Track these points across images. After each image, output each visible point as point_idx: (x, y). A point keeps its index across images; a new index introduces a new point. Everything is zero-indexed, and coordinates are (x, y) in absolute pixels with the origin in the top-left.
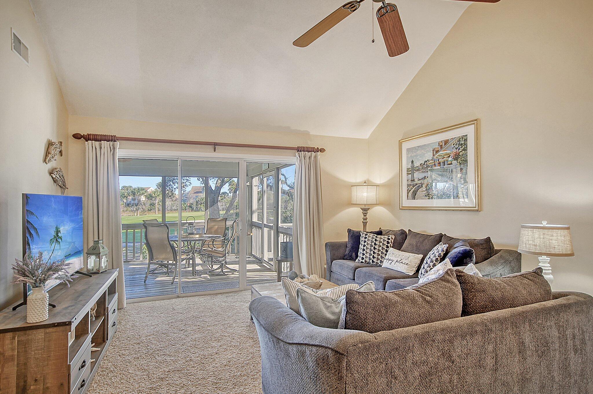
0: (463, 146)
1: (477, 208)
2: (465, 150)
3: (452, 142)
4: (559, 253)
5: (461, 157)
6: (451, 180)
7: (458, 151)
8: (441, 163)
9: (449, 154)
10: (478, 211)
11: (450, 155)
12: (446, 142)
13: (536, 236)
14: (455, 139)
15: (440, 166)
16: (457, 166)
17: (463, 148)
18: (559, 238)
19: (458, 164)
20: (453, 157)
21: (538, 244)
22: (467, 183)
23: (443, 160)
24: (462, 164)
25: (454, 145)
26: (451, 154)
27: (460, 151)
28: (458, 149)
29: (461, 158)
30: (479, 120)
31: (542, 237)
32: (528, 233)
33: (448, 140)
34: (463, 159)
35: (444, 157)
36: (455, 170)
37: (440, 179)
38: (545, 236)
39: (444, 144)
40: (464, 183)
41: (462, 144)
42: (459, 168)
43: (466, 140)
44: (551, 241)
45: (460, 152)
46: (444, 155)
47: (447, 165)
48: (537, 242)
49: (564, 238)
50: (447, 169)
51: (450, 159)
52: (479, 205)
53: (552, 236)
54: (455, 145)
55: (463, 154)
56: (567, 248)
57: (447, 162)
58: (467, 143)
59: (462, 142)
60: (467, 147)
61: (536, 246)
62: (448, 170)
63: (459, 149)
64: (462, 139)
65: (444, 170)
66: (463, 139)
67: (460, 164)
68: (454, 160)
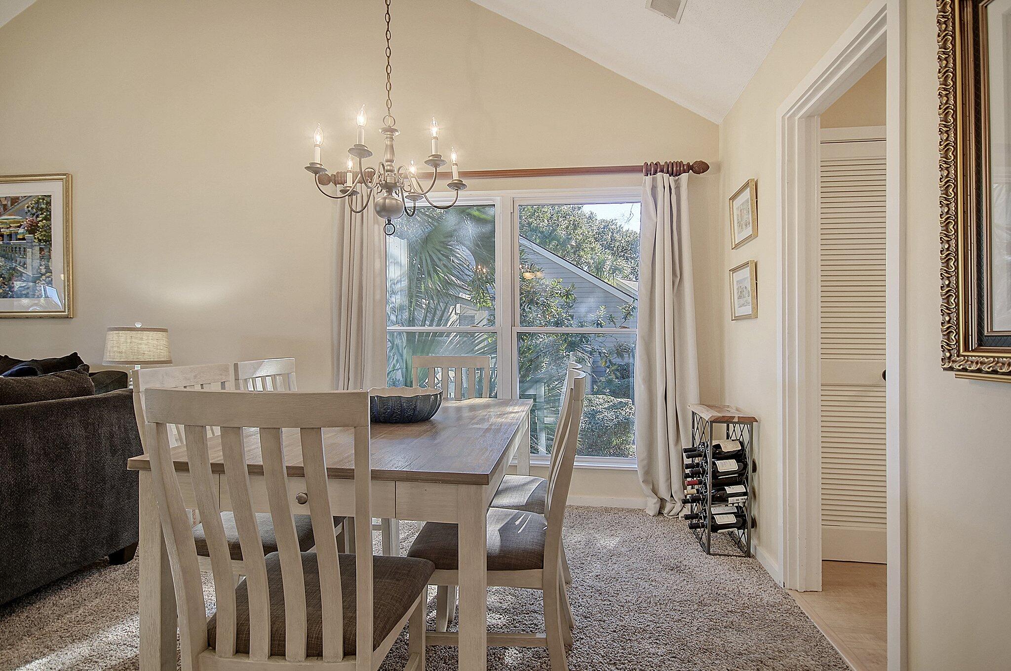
0: (45, 212)
1: (67, 313)
2: (48, 218)
3: (26, 202)
4: (150, 360)
5: (40, 230)
6: (24, 267)
7: (35, 219)
8: (5, 237)
9: (19, 222)
10: (68, 317)
11: (22, 224)
12: (15, 200)
13: (122, 340)
14: (31, 198)
15: (3, 240)
16: (34, 244)
17: (43, 216)
18: (150, 341)
19: (35, 240)
20: (26, 228)
21: (124, 350)
22: (52, 273)
23: (8, 231)
24: (42, 241)
25: (28, 207)
26: (23, 222)
27: (39, 219)
28: (35, 215)
29: (41, 232)
30: (70, 177)
31: (129, 341)
32: (113, 337)
33: (18, 198)
34: (44, 233)
35: (11, 227)
36: (30, 250)
37: (4, 262)
38: (133, 340)
39: (9, 203)
40: (47, 272)
41: (42, 209)
42: (37, 248)
43: (49, 203)
44: (139, 346)
45: (40, 221)
46: (11, 223)
47: (16, 240)
48: (123, 348)
49: (156, 342)
50: (16, 248)
51: (21, 230)
52: (70, 308)
53: (142, 339)
54: (30, 209)
55: (45, 225)
56: (161, 354)
57: (16, 236)
58: (50, 209)
59: (43, 206)
60: (50, 215)
61: (121, 353)
62: (18, 249)
63: (37, 216)
64: (43, 202)
65: (11, 248)
66: (45, 201)
67: (40, 241)
68: (29, 234)
